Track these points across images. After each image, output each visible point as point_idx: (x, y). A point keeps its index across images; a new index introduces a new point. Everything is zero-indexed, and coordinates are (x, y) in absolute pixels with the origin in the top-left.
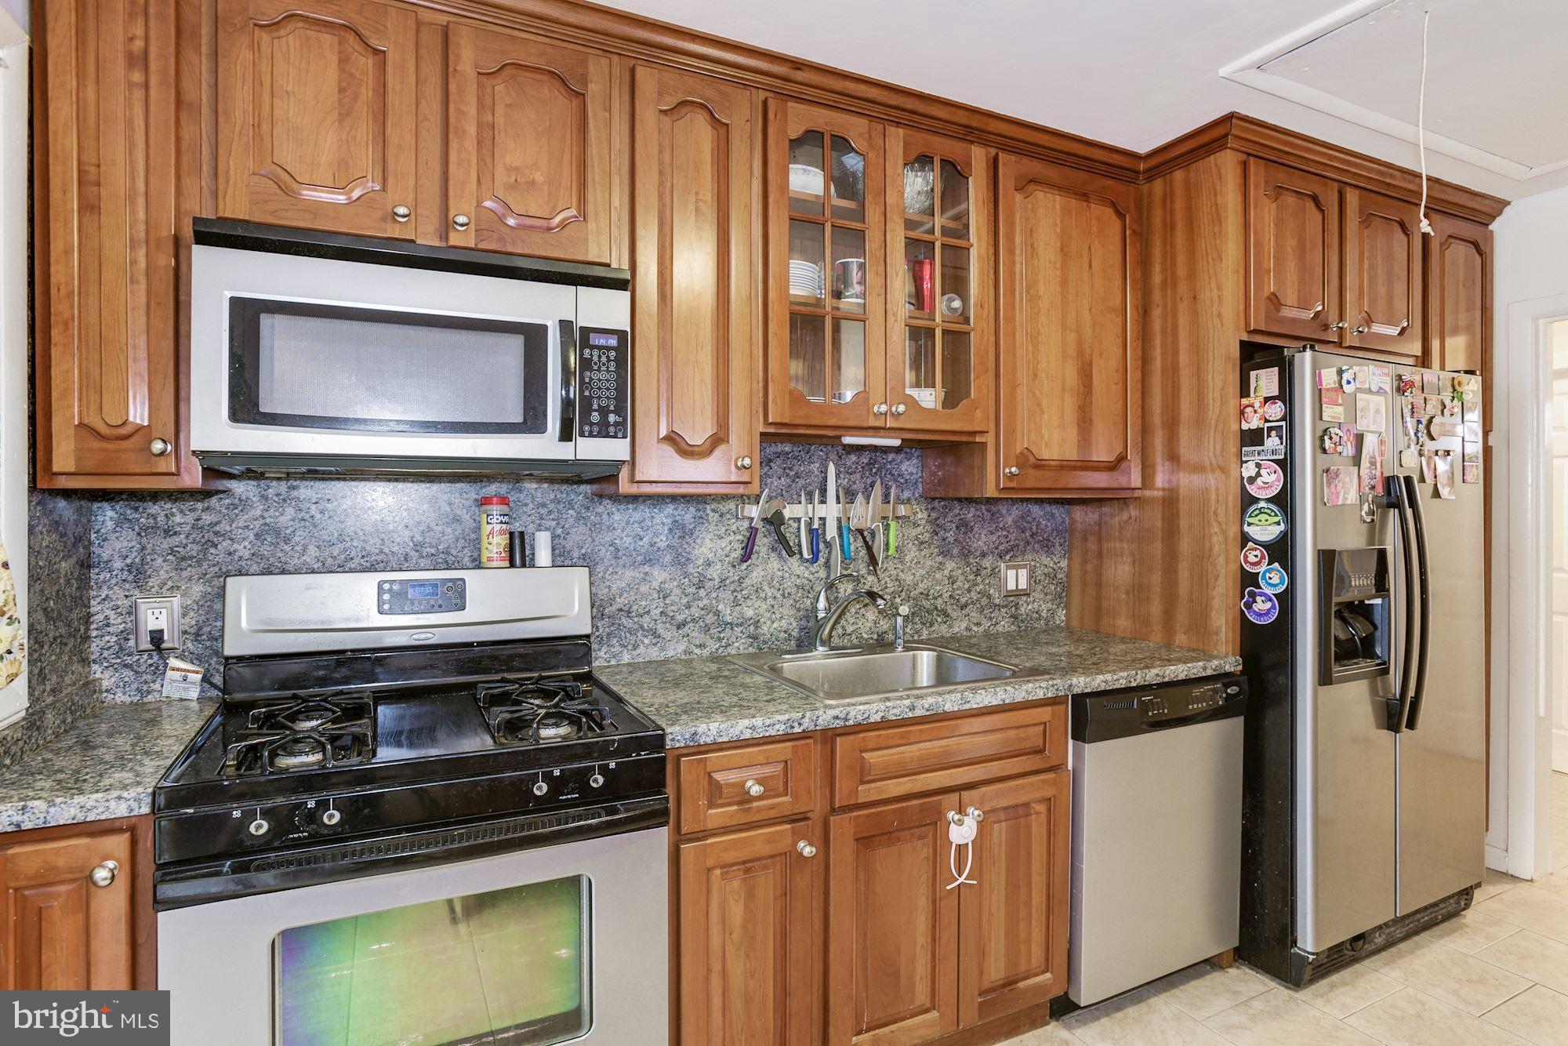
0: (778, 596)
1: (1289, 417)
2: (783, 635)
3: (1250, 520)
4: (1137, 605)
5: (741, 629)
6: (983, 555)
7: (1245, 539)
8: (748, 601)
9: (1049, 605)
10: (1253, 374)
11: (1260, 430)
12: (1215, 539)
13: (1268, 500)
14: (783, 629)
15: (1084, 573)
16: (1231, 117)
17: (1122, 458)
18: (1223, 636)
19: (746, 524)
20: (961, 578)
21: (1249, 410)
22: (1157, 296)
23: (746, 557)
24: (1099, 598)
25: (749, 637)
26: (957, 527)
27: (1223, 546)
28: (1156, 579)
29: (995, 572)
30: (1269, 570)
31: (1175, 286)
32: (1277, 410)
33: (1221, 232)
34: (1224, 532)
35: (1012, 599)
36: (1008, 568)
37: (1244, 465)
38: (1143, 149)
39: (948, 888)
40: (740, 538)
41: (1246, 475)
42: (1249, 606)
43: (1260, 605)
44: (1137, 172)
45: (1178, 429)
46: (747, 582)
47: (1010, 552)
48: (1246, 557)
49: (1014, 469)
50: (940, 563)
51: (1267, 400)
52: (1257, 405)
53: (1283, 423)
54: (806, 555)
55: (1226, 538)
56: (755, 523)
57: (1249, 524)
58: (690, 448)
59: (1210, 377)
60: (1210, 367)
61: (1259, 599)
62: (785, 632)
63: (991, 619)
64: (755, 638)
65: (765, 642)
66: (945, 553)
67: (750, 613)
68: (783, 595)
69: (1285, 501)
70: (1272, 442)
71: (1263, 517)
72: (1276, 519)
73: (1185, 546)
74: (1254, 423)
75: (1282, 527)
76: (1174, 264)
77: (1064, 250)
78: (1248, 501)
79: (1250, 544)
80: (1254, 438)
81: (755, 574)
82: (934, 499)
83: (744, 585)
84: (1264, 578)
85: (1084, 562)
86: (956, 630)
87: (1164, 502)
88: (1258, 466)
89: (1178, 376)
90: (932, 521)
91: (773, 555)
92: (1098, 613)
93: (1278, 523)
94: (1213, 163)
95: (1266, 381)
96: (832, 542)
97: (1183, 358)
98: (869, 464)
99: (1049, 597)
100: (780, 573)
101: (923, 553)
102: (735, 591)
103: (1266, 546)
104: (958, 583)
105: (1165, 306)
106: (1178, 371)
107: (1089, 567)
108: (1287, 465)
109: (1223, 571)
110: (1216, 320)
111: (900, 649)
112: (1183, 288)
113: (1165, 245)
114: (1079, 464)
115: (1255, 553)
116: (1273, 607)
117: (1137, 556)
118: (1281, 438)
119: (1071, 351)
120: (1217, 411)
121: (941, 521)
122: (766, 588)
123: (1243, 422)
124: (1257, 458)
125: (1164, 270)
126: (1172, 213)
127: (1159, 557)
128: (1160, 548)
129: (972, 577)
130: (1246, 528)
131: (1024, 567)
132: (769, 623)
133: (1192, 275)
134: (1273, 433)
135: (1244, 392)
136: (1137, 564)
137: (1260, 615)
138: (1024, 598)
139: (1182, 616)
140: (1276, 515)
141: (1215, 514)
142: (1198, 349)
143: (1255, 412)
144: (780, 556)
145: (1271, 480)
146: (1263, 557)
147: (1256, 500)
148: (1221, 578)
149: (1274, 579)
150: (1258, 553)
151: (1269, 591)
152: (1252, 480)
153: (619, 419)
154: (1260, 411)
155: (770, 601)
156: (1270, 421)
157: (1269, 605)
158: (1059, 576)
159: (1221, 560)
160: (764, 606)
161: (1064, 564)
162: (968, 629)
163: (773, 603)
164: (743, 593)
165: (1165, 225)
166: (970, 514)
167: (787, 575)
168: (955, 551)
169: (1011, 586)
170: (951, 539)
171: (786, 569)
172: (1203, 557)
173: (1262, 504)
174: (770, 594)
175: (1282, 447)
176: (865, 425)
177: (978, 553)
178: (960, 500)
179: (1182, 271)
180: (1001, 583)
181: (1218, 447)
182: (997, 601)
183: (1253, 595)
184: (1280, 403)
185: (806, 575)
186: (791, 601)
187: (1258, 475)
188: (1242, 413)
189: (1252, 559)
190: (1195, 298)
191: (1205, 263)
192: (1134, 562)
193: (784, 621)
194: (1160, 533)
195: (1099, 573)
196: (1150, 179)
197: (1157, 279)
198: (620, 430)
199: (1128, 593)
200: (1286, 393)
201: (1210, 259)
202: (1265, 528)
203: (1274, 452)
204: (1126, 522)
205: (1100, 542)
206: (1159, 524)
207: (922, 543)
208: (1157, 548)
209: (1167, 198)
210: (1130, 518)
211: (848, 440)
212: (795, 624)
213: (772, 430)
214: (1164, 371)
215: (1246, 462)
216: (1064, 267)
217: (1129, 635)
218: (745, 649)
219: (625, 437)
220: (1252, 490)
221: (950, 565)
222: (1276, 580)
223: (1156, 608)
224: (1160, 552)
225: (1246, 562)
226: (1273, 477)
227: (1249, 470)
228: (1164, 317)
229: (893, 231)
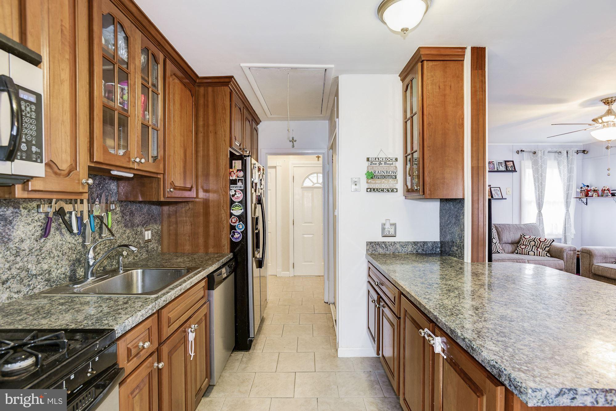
0: (60, 255)
1: (245, 176)
2: (63, 276)
3: (233, 209)
4: (193, 240)
5: (41, 277)
6: (138, 226)
7: (231, 214)
8: (45, 260)
9: (156, 245)
10: (233, 161)
11: (236, 180)
12: (223, 215)
13: (239, 202)
14: (63, 273)
15: (169, 230)
16: (232, 77)
17: (192, 187)
18: (226, 247)
19: (43, 216)
20: (131, 237)
21: (232, 173)
22: (201, 129)
23: (46, 233)
24: (176, 239)
25: (45, 281)
26: (130, 214)
27: (226, 217)
28: (201, 230)
29: (141, 233)
30: (239, 224)
31: (208, 126)
32: (241, 174)
33: (225, 113)
34: (226, 213)
35: (146, 244)
36: (146, 230)
37: (231, 191)
38: (200, 75)
39: (191, 359)
40: (40, 224)
41: (231, 194)
42: (233, 236)
43: (236, 235)
44: (195, 82)
45: (209, 178)
46: (44, 249)
47: (145, 224)
48: (231, 220)
49: (172, 190)
50: (125, 231)
51: (238, 170)
52: (235, 172)
53: (243, 178)
54: (75, 231)
55: (227, 215)
56: (51, 215)
57: (233, 210)
59: (221, 161)
60: (221, 157)
61: (236, 234)
62: (64, 274)
63: (140, 253)
64: (48, 280)
65: (54, 282)
66: (126, 226)
67: (46, 267)
68: (63, 254)
69: (244, 203)
70: (240, 184)
71: (237, 207)
72: (241, 208)
73: (212, 218)
74: (234, 177)
75: (243, 211)
76: (208, 119)
77: (181, 104)
78: (232, 202)
79: (233, 216)
80: (234, 182)
81: (48, 244)
82: (122, 201)
83: (42, 251)
84: (237, 227)
85: (169, 226)
86: (130, 260)
87: (203, 203)
88: (235, 191)
89: (209, 158)
90: (122, 212)
91: (57, 232)
92: (176, 245)
93: (241, 209)
94: (223, 89)
95: (238, 164)
96: (87, 224)
97: (211, 153)
98: (99, 184)
99: (156, 241)
100: (61, 242)
101: (119, 226)
102: (37, 255)
103: (238, 217)
104: (130, 239)
105: (204, 133)
106: (209, 157)
107: (171, 228)
108: (245, 191)
109: (226, 226)
110: (223, 142)
111: (121, 272)
112: (211, 128)
113: (204, 111)
114: (183, 188)
115: (234, 219)
116: (240, 236)
117: (193, 223)
118: (242, 183)
119: (183, 146)
120: (224, 172)
121: (125, 211)
122: (54, 251)
123: (231, 177)
124: (235, 189)
125: (204, 120)
126: (207, 101)
127: (202, 222)
128: (202, 219)
129: (134, 236)
130: (232, 211)
131: (149, 230)
132: (56, 270)
133: (215, 124)
134: (240, 181)
135: (231, 167)
136: (193, 226)
137: (236, 239)
138: (150, 243)
139: (211, 242)
140: (241, 207)
141: (223, 206)
142: (217, 150)
143: (234, 174)
144: (61, 233)
145: (239, 196)
146: (237, 220)
147: (235, 202)
148: (225, 229)
149: (240, 227)
150: (235, 219)
151: (239, 231)
152: (233, 196)
153: (39, 151)
154: (236, 174)
155: (56, 258)
156: (239, 177)
157: (239, 235)
158: (159, 232)
159: (225, 222)
160: (53, 262)
161: (160, 228)
162: (134, 259)
163: (57, 259)
164: (42, 256)
165: (204, 105)
166: (134, 207)
167: (64, 243)
168: (129, 225)
169: (146, 239)
170: (128, 220)
171: (64, 239)
172: (219, 222)
173: (237, 203)
174: (56, 255)
175: (243, 186)
176: (128, 166)
177: (136, 225)
178: (130, 202)
179: (211, 122)
180: (144, 236)
181: (224, 184)
182: (142, 245)
183: (234, 233)
184: (242, 172)
185: (73, 242)
186: (67, 257)
187: (235, 194)
188: (230, 174)
189: (233, 221)
190: (216, 133)
191: (219, 122)
192: (192, 225)
193: (63, 268)
194: (202, 213)
195: (176, 230)
196: (199, 86)
197: (201, 123)
198: (39, 157)
199: (189, 236)
200: (244, 169)
201: (221, 121)
202: (237, 211)
203: (240, 187)
204: (188, 210)
205: (176, 218)
206: (202, 210)
207: (118, 222)
208: (201, 219)
209: (205, 96)
210: (190, 208)
212: (68, 269)
214: (203, 156)
215: (231, 190)
216: (181, 112)
217: (190, 252)
218: (43, 288)
219: (42, 162)
220: (233, 199)
221: (128, 231)
222: (241, 227)
223: (201, 240)
224: (202, 220)
225: (232, 222)
226: (240, 195)
227: (232, 193)
228: (204, 137)
229: (138, 78)
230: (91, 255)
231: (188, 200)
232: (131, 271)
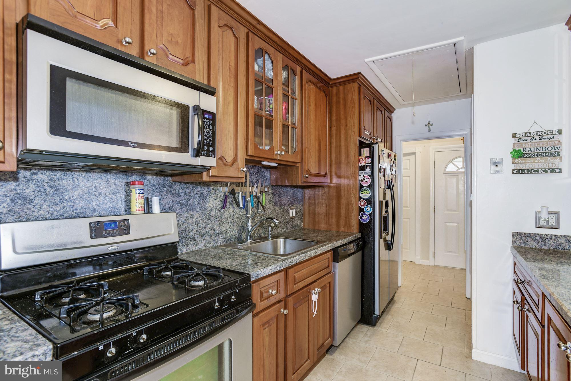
0: (232, 222)
1: (373, 162)
2: (234, 237)
3: (362, 192)
4: (328, 219)
5: (221, 235)
6: (285, 205)
7: (360, 198)
8: (223, 224)
9: (299, 221)
10: (362, 149)
11: (364, 166)
12: (352, 198)
13: (367, 187)
14: (234, 234)
15: (309, 210)
16: (360, 73)
17: (326, 174)
18: (355, 227)
19: (223, 194)
20: (280, 213)
21: (361, 160)
22: (334, 123)
23: (224, 206)
24: (314, 218)
25: (224, 238)
26: (279, 195)
27: (355, 201)
28: (334, 211)
29: (287, 211)
30: (367, 207)
31: (340, 121)
32: (369, 160)
33: (354, 107)
34: (355, 196)
35: (291, 220)
36: (291, 209)
37: (360, 176)
38: (332, 77)
39: (314, 316)
40: (221, 199)
41: (360, 179)
42: (361, 218)
43: (365, 217)
44: (329, 84)
45: (341, 165)
46: (223, 217)
47: (291, 204)
48: (360, 203)
49: (307, 176)
50: (275, 208)
51: (366, 157)
52: (363, 159)
53: (371, 164)
54: (241, 206)
55: (356, 198)
56: (227, 194)
57: (361, 194)
58: (226, 163)
59: (351, 149)
60: (351, 146)
61: (364, 216)
62: (234, 235)
63: (287, 227)
64: (225, 238)
65: (228, 240)
66: (276, 205)
67: (224, 229)
68: (234, 221)
69: (371, 187)
70: (368, 170)
71: (365, 191)
72: (369, 192)
73: (343, 201)
74: (363, 164)
75: (370, 194)
76: (340, 114)
77: (316, 105)
78: (361, 187)
79: (362, 199)
80: (362, 168)
81: (225, 214)
82: (273, 186)
83: (222, 218)
84: (365, 209)
85: (309, 207)
86: (278, 231)
87: (336, 187)
88: (364, 176)
89: (341, 149)
90: (273, 193)
91: (231, 206)
92: (314, 223)
93: (369, 193)
94: (352, 85)
95: (366, 152)
96: (248, 201)
97: (343, 143)
98: (257, 172)
99: (299, 219)
100: (233, 213)
101: (271, 205)
102: (219, 221)
103: (366, 200)
104: (279, 215)
105: (337, 126)
106: (341, 147)
107: (311, 208)
108: (372, 176)
109: (355, 208)
110: (353, 133)
111: (270, 239)
112: (342, 122)
113: (337, 108)
114: (318, 174)
115: (363, 202)
116: (368, 218)
117: (327, 204)
118: (370, 168)
119: (317, 139)
120: (353, 160)
121: (275, 193)
122: (229, 219)
123: (360, 164)
124: (364, 174)
125: (336, 115)
126: (339, 98)
127: (335, 204)
128: (335, 201)
129: (282, 213)
130: (360, 195)
131: (294, 209)
132: (229, 232)
133: (346, 118)
134: (368, 167)
135: (360, 155)
136: (327, 207)
137: (364, 220)
138: (294, 219)
139: (342, 222)
140: (369, 191)
141: (353, 191)
142: (347, 141)
143: (363, 161)
144: (233, 207)
145: (368, 181)
146: (365, 203)
147: (364, 187)
148: (354, 210)
149: (368, 209)
150: (364, 202)
151: (367, 213)
152: (362, 181)
153: (213, 150)
154: (365, 160)
155: (230, 224)
156: (367, 164)
157: (367, 217)
158: (302, 212)
159: (354, 204)
160: (228, 226)
161: (302, 208)
162: (281, 231)
163: (231, 224)
164: (222, 221)
165: (337, 102)
166: (282, 190)
167: (235, 214)
168: (278, 204)
169: (291, 216)
170: (277, 200)
171: (235, 211)
172: (349, 204)
173: (365, 188)
174: (230, 221)
175: (371, 171)
176: (272, 158)
177: (283, 205)
178: (279, 186)
179: (342, 116)
180: (289, 214)
181: (353, 170)
182: (288, 221)
183: (362, 214)
184: (370, 159)
185: (240, 213)
186: (236, 224)
187: (364, 179)
188: (359, 161)
189: (362, 204)
190: (346, 125)
191: (349, 115)
192: (327, 206)
193: (234, 231)
194: (335, 196)
195: (314, 210)
196: (332, 87)
197: (334, 118)
198: (213, 154)
199: (324, 216)
200: (372, 155)
201: (351, 114)
202: (366, 195)
203: (369, 173)
204: (324, 193)
205: (315, 200)
206: (335, 194)
207: (270, 201)
208: (334, 201)
209: (337, 94)
210: (325, 192)
211: (264, 163)
212: (237, 232)
213: (248, 158)
214: (336, 147)
215: (360, 175)
216: (316, 111)
217: (325, 229)
218: (222, 243)
219: (215, 157)
220: (362, 184)
221: (277, 209)
222: (369, 210)
223: (334, 220)
224: (335, 203)
225: (360, 205)
226: (368, 180)
227: (361, 178)
228: (336, 130)
229: (280, 90)
230: (250, 224)
231: (323, 184)
232: (276, 239)
